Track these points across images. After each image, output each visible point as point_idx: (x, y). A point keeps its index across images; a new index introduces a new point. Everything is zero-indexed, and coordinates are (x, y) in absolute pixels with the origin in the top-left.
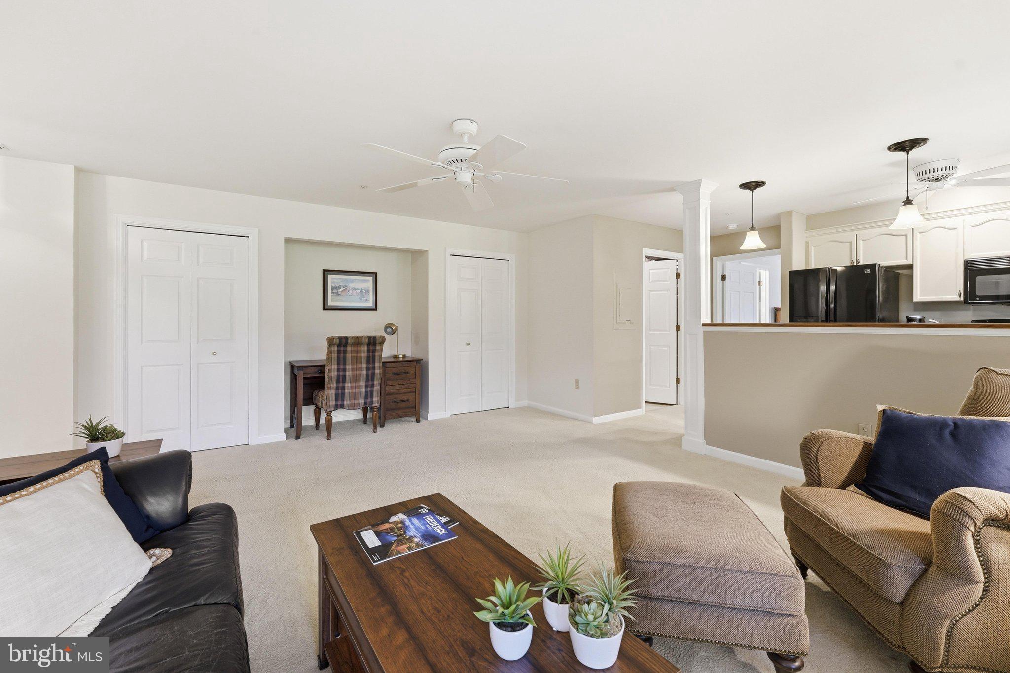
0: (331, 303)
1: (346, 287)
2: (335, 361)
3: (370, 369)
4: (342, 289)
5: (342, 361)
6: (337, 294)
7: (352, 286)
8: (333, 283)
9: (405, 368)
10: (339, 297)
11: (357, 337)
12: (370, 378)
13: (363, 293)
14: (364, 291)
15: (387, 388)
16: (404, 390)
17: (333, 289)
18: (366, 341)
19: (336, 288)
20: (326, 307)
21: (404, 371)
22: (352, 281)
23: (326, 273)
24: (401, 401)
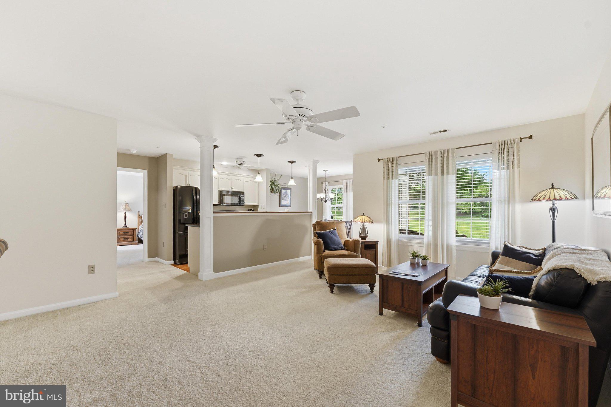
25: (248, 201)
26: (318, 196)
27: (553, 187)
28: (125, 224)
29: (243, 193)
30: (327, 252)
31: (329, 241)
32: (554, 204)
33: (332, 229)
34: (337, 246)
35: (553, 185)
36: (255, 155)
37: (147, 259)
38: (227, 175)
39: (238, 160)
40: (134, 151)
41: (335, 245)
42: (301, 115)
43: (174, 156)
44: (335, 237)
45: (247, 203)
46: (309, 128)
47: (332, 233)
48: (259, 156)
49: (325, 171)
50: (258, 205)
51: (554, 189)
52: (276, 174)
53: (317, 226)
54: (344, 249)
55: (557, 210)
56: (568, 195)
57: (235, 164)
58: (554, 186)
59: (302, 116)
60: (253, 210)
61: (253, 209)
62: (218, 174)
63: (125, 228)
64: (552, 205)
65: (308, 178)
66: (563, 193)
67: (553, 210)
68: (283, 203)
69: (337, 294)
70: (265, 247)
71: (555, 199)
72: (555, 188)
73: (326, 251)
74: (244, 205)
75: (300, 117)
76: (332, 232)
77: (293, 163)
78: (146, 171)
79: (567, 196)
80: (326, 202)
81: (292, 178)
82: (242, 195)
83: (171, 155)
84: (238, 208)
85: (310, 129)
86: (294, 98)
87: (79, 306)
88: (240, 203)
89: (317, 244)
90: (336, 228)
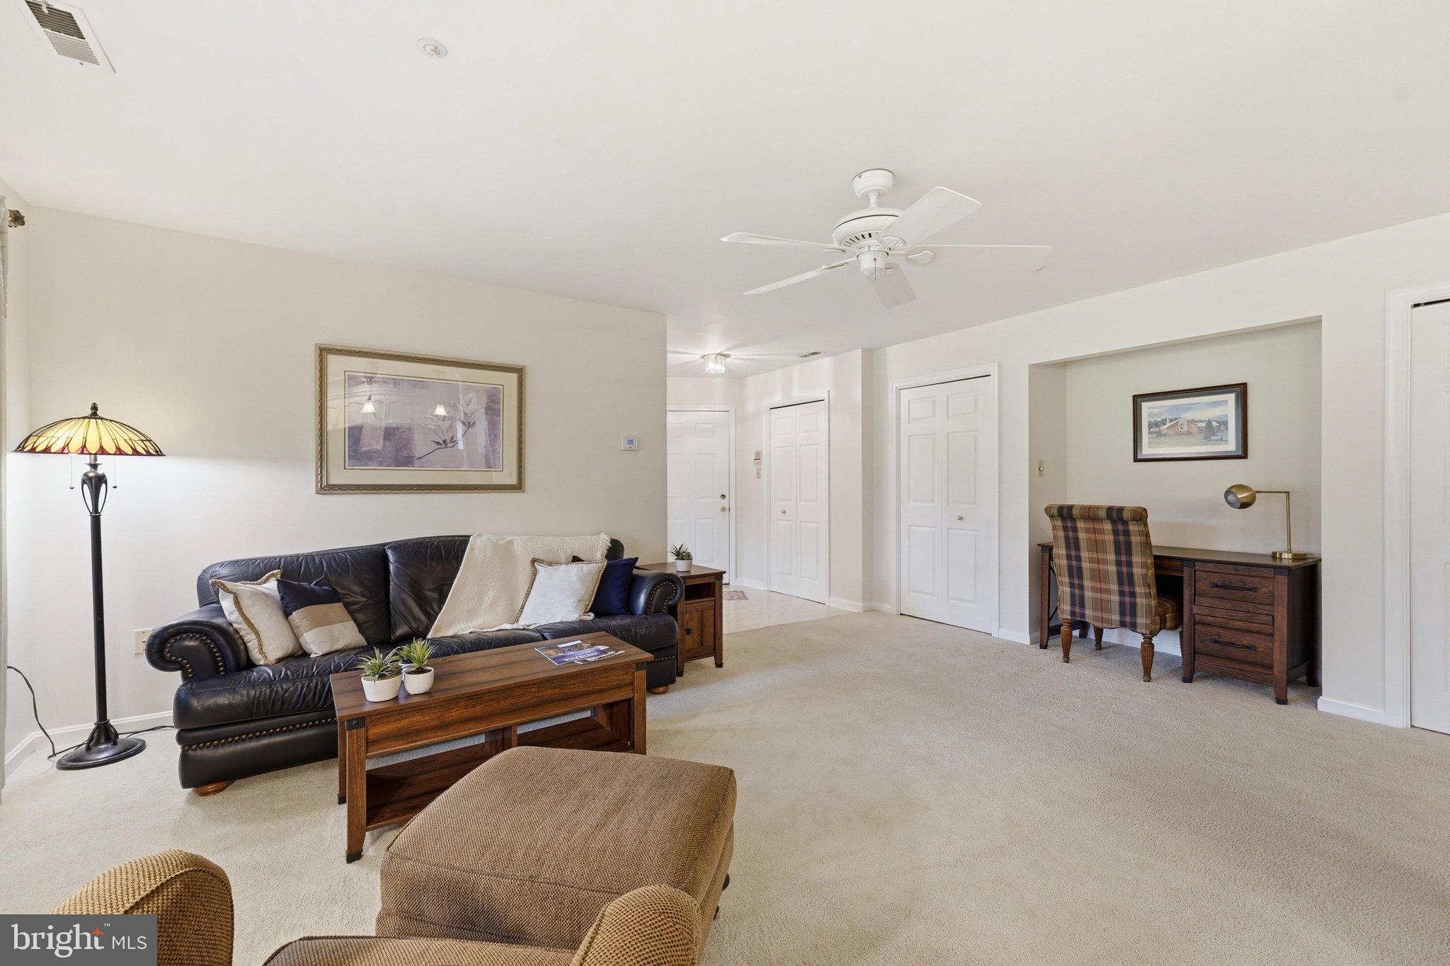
0: (1146, 451)
1: (1176, 419)
2: (1062, 542)
3: (1124, 564)
4: (1168, 424)
5: (1072, 544)
6: (1159, 434)
7: (1189, 416)
8: (1150, 415)
9: (1244, 577)
10: (1162, 439)
11: (1090, 508)
12: (1126, 579)
13: (1211, 430)
14: (1214, 424)
15: (1195, 610)
16: (1240, 623)
17: (1150, 425)
18: (1103, 514)
19: (1157, 424)
20: (1139, 457)
21: (1239, 585)
22: (1188, 408)
23: (1138, 400)
24: (1233, 645)
27: (94, 414)
32: (94, 466)
35: (95, 408)
51: (99, 421)
55: (106, 482)
56: (138, 442)
58: (99, 413)
64: (89, 468)
66: (127, 438)
67: (96, 483)
71: (102, 451)
72: (102, 419)
79: (136, 444)
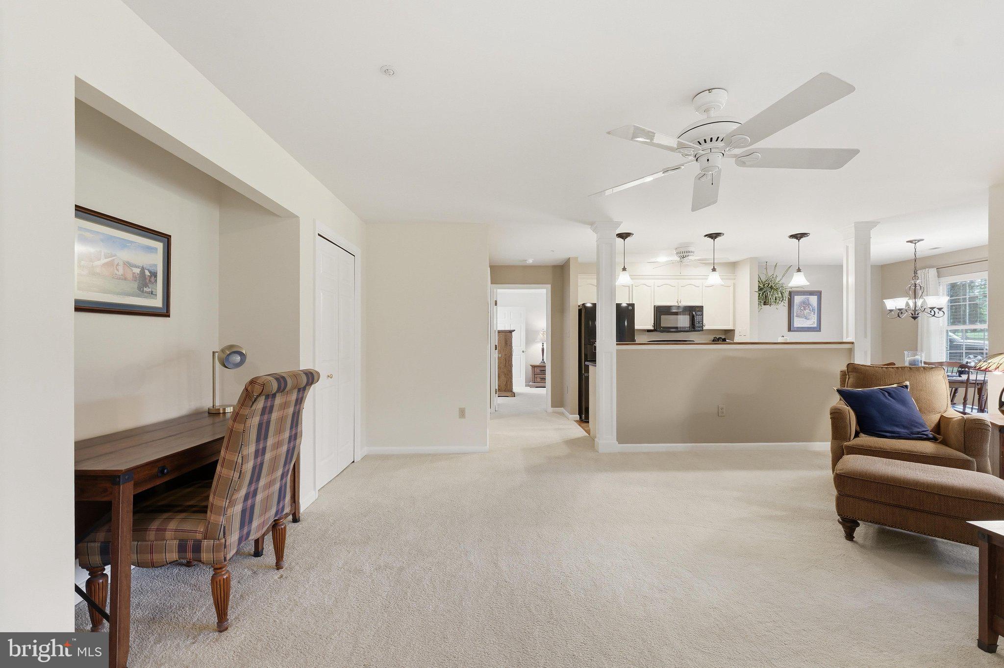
4: (103, 261)
6: (92, 272)
19: (89, 257)
25: (712, 321)
26: (892, 304)
28: (543, 360)
29: (700, 309)
30: (865, 440)
31: (874, 412)
33: (895, 386)
34: (904, 427)
36: (706, 236)
37: (550, 409)
38: (669, 279)
39: (679, 250)
40: (530, 261)
41: (897, 426)
42: (708, 140)
43: (580, 260)
44: (898, 406)
45: (707, 326)
46: (741, 160)
47: (888, 393)
48: (713, 236)
49: (911, 242)
50: (733, 330)
52: (776, 266)
53: (847, 376)
54: (934, 439)
57: (677, 259)
59: (711, 141)
60: (724, 340)
61: (723, 337)
62: (632, 279)
63: (542, 364)
65: (842, 266)
68: (798, 323)
69: (863, 546)
70: (720, 410)
73: (863, 435)
74: (702, 330)
75: (705, 146)
76: (892, 393)
77: (801, 237)
78: (549, 286)
80: (916, 317)
81: (799, 270)
82: (699, 311)
83: (576, 258)
84: (692, 336)
85: (745, 163)
86: (698, 109)
87: (450, 454)
88: (695, 325)
89: (837, 417)
90: (907, 383)
